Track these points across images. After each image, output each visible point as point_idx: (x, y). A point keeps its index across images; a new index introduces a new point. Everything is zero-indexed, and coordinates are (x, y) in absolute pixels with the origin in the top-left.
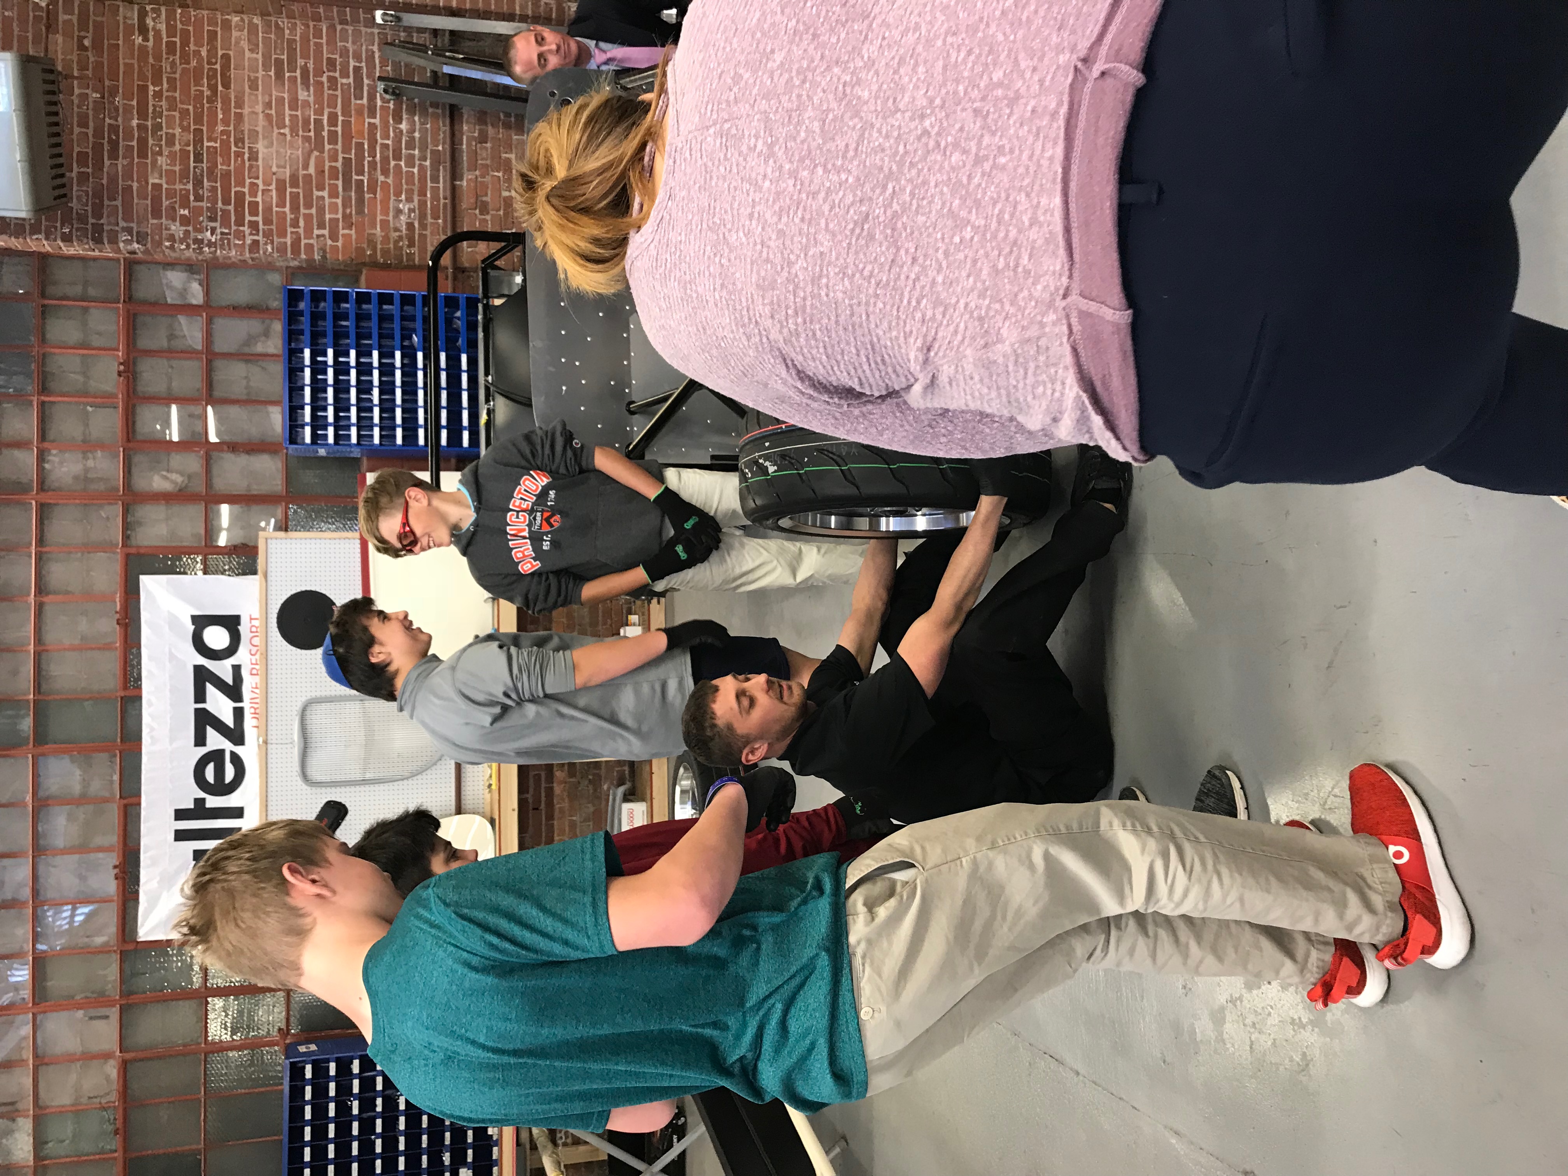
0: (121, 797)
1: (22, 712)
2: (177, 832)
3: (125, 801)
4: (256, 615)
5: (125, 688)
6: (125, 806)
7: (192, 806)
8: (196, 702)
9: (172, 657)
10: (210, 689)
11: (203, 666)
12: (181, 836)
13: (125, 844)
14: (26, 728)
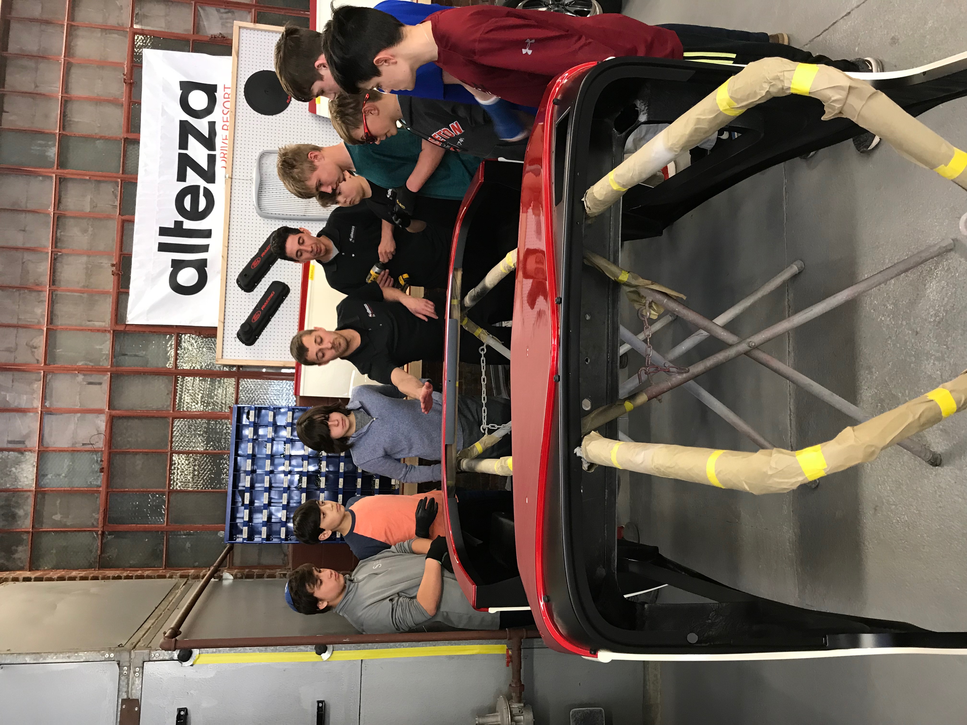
0: (119, 214)
1: (50, 143)
2: (160, 244)
3: (123, 218)
4: (229, 85)
5: (128, 131)
6: (123, 222)
7: (173, 226)
8: (180, 148)
9: (164, 112)
10: (191, 139)
11: (187, 121)
12: (163, 247)
13: (121, 250)
14: (52, 156)
